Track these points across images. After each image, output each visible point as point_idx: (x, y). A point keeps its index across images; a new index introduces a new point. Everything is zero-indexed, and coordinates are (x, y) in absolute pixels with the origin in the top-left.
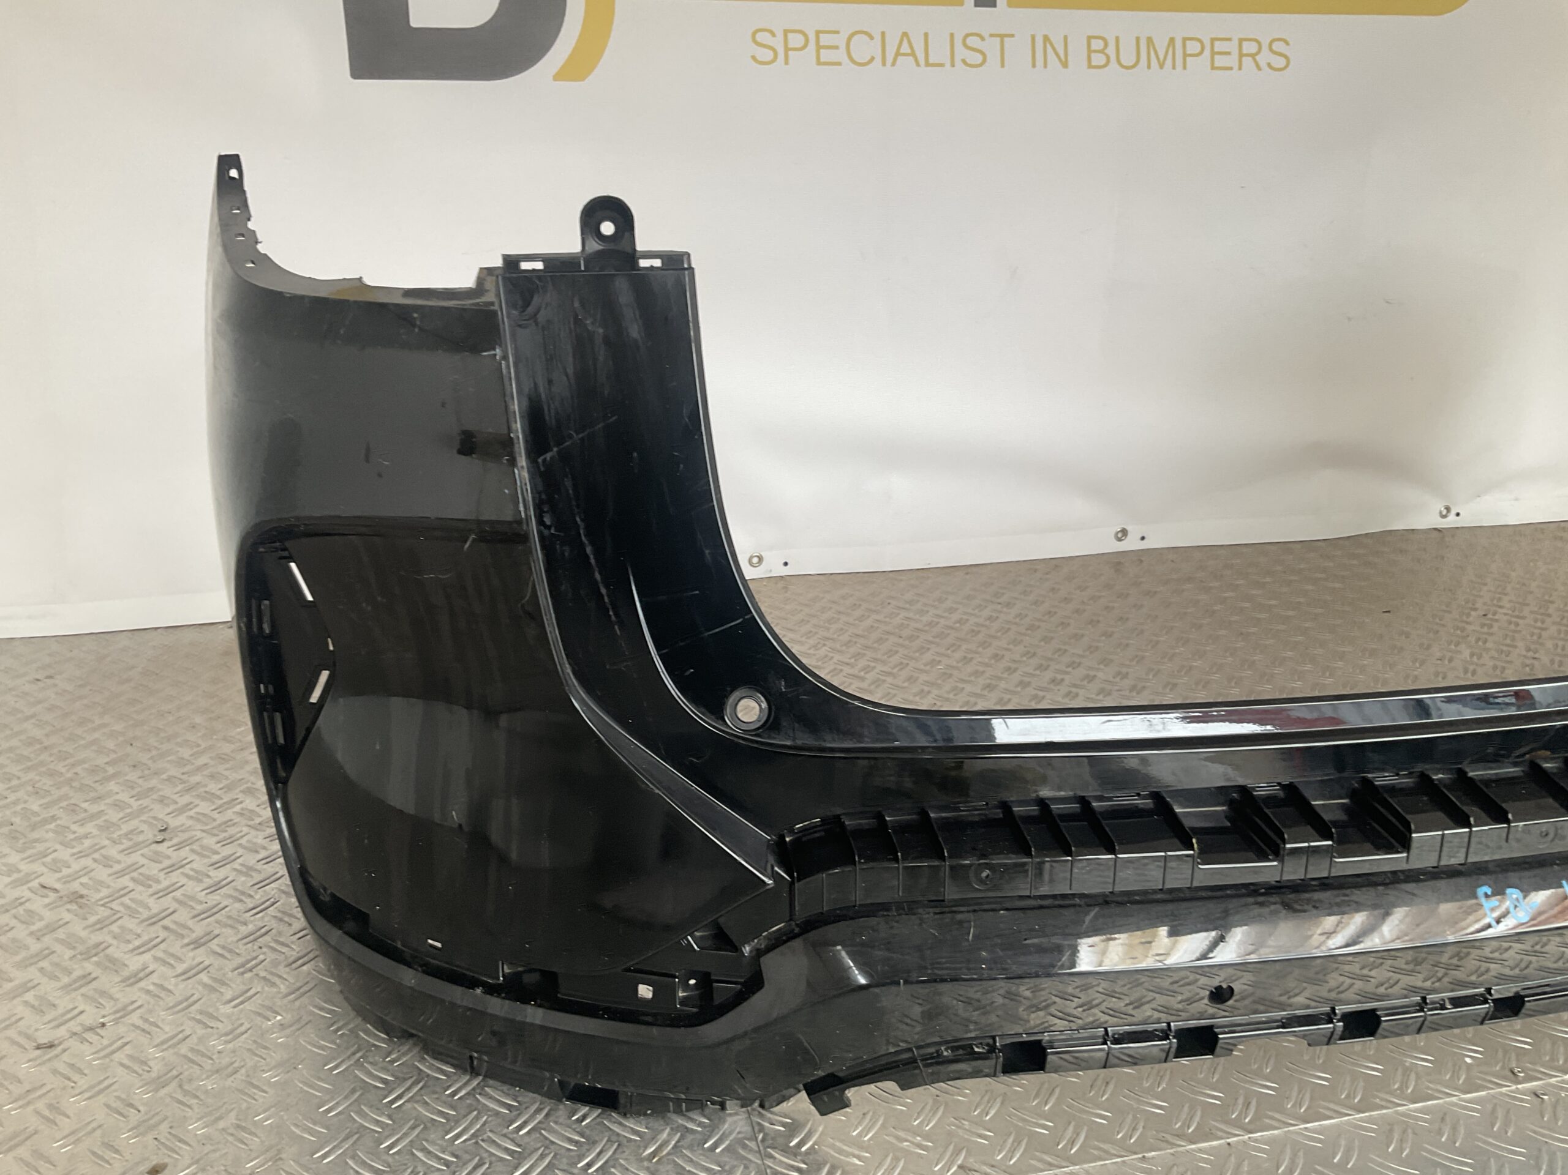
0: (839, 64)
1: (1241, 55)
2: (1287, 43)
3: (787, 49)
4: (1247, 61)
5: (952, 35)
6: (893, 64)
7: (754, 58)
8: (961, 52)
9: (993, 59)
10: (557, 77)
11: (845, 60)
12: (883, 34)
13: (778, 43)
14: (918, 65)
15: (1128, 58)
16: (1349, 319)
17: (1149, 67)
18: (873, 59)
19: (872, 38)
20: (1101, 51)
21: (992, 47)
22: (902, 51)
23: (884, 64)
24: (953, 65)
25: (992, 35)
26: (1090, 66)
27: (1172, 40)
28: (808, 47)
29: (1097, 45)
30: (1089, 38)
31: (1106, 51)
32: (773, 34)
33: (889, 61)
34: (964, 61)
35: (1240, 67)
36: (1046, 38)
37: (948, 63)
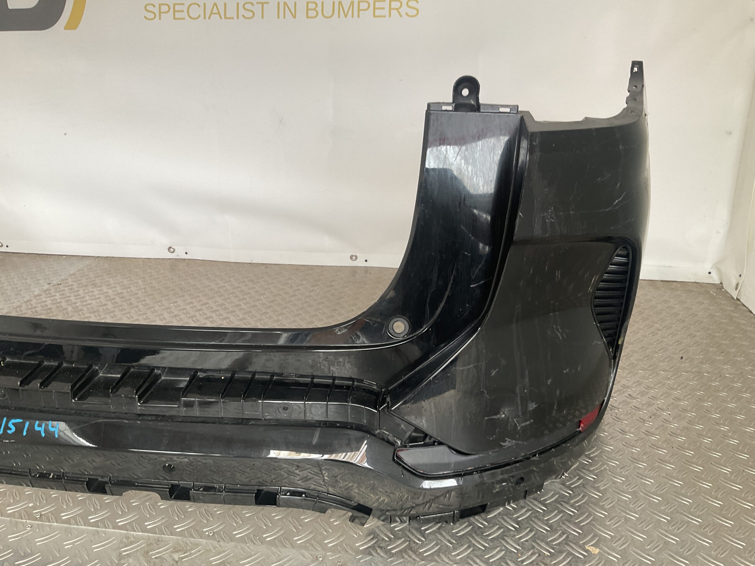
0: (184, 19)
1: (390, 9)
2: (417, 2)
3: (160, 13)
4: (394, 12)
5: (238, 4)
6: (209, 18)
7: (145, 17)
8: (242, 11)
9: (258, 13)
11: (187, 18)
12: (205, 4)
13: (156, 10)
14: (221, 18)
15: (328, 11)
17: (339, 17)
18: (199, 16)
19: (199, 6)
20: (314, 9)
21: (257, 9)
22: (214, 12)
23: (205, 18)
24: (238, 18)
25: (257, 3)
26: (308, 17)
27: (352, 3)
28: (170, 12)
29: (312, 6)
30: (308, 3)
32: (154, 6)
33: (207, 17)
34: (243, 16)
35: (390, 16)
36: (285, 3)
37: (235, 17)
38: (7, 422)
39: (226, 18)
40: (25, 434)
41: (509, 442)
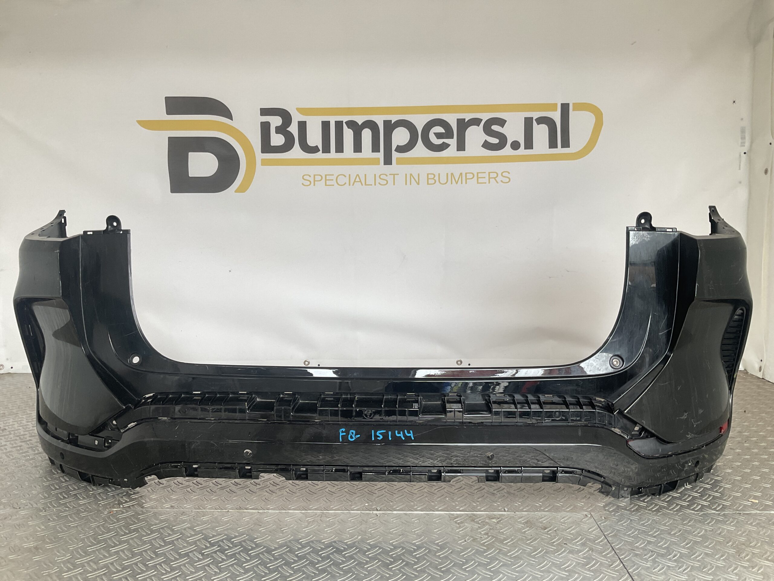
0: (333, 185)
1: (489, 178)
2: (509, 173)
3: (315, 181)
4: (492, 180)
5: (375, 175)
6: (353, 185)
7: (302, 184)
8: (378, 180)
9: (391, 181)
10: (235, 192)
11: (336, 184)
12: (350, 175)
13: (312, 179)
14: (362, 185)
15: (443, 180)
16: (550, 278)
17: (452, 183)
18: (345, 183)
19: (345, 176)
20: (433, 179)
21: (390, 179)
22: (356, 181)
23: (350, 185)
24: (375, 185)
25: (390, 174)
26: (428, 184)
27: (461, 174)
28: (323, 180)
29: (430, 176)
30: (428, 174)
31: (435, 178)
32: (310, 176)
33: (351, 184)
34: (379, 183)
35: (489, 183)
36: (411, 175)
37: (373, 184)
38: (375, 433)
39: (366, 185)
40: (390, 439)
41: (690, 435)
